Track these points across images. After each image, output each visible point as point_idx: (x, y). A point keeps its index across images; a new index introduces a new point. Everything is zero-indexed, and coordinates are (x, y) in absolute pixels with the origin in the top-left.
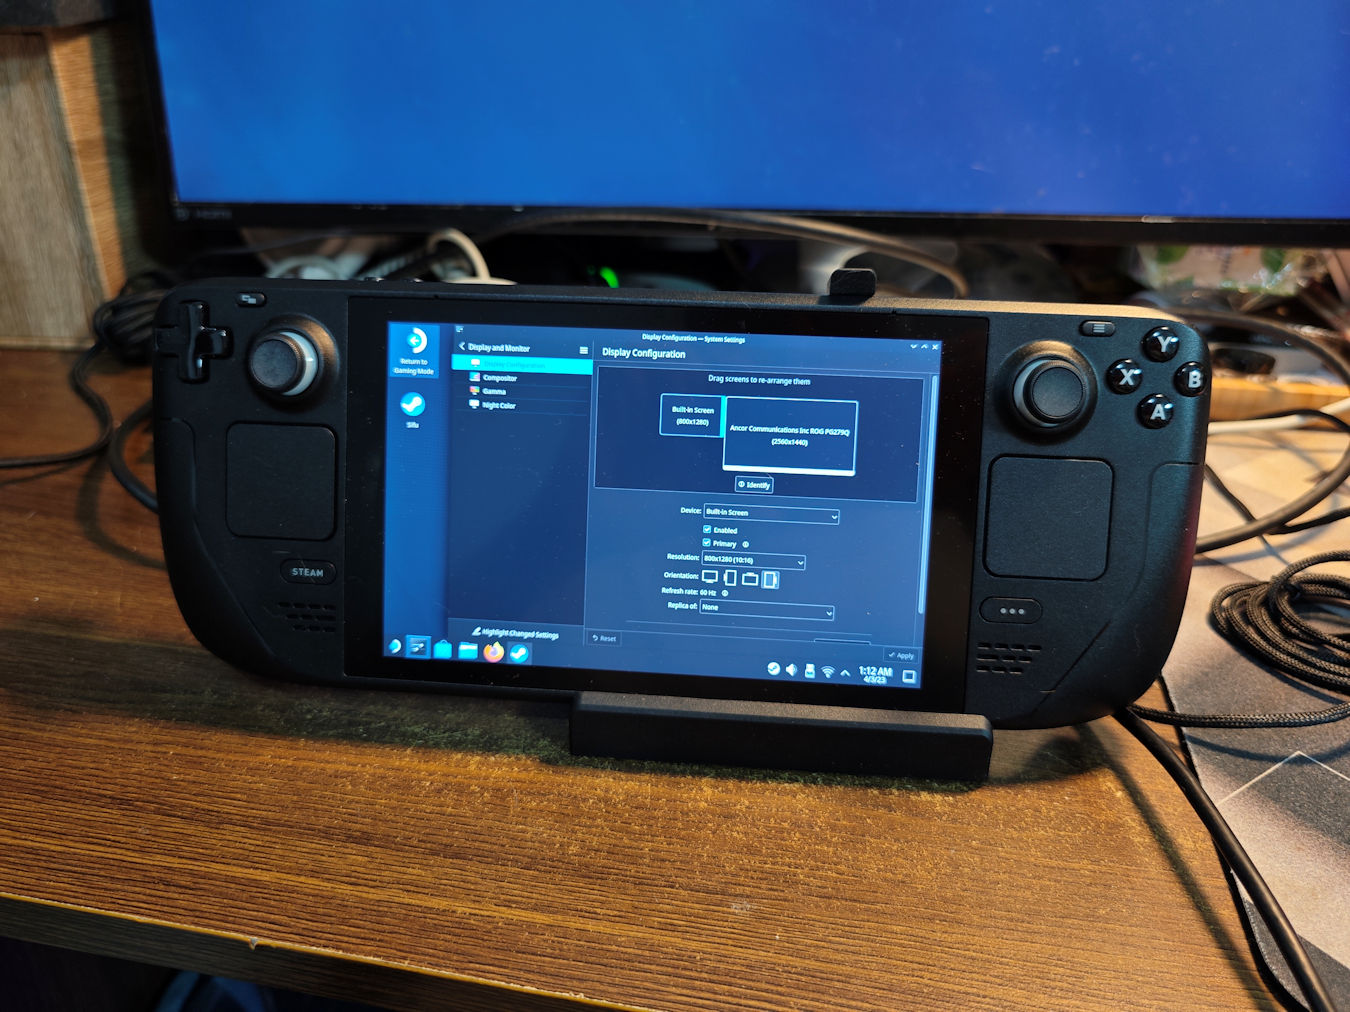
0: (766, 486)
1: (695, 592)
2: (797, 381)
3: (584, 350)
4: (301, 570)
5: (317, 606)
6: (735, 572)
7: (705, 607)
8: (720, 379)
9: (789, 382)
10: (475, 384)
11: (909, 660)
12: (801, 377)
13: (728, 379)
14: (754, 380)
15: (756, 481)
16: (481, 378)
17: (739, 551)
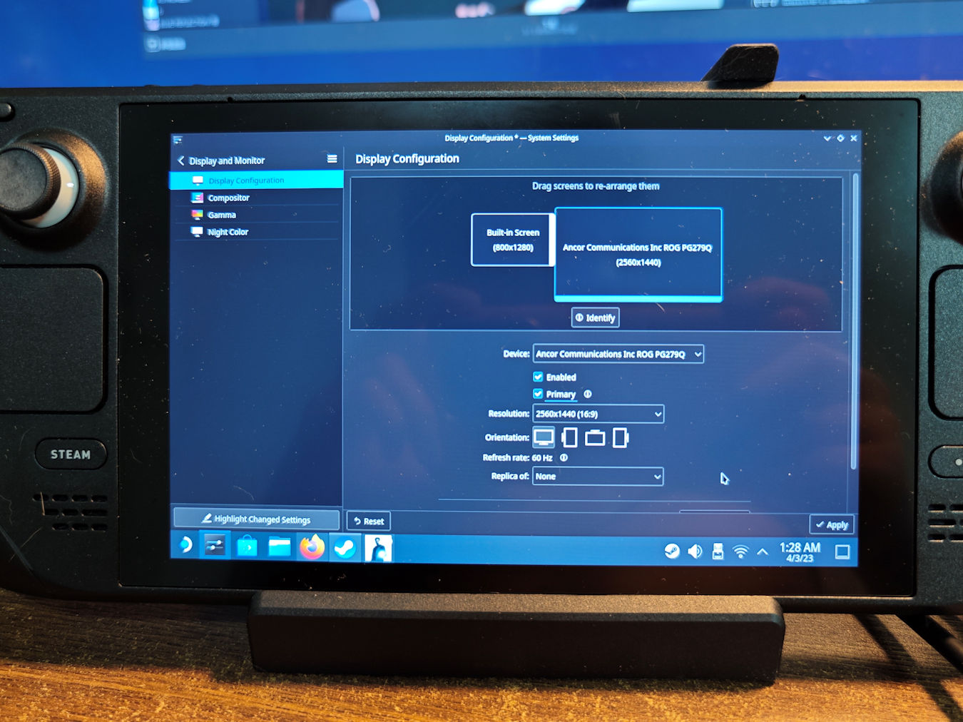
0: (609, 318)
1: (525, 458)
2: (642, 186)
3: (332, 159)
4: (62, 451)
5: (85, 498)
6: (576, 429)
7: (539, 476)
8: (547, 187)
9: (634, 187)
10: (198, 206)
11: (841, 530)
12: (648, 181)
13: (557, 187)
14: (589, 186)
15: (598, 313)
16: (205, 199)
17: (582, 404)
